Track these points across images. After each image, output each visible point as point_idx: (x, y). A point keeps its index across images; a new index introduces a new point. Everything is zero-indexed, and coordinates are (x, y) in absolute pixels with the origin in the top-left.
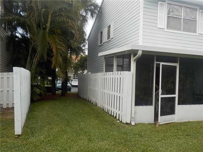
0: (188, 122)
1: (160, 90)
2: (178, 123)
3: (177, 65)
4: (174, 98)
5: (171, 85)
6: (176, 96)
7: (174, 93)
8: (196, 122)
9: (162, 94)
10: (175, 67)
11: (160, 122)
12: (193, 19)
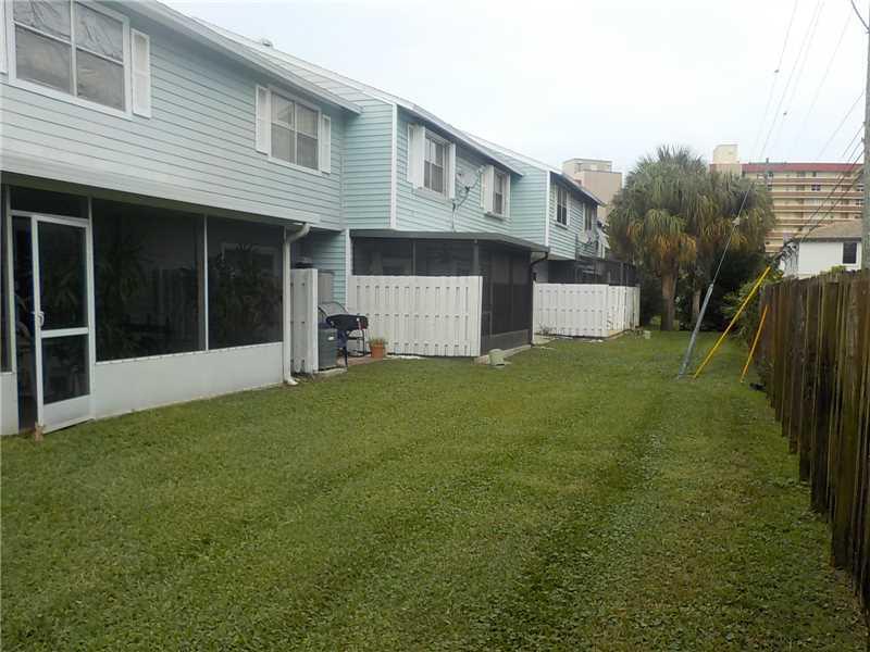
0: (132, 414)
1: (38, 313)
2: (102, 421)
3: (86, 225)
4: (83, 339)
5: (66, 294)
6: (90, 330)
7: (82, 322)
8: (157, 409)
9: (44, 328)
10: (80, 232)
11: (44, 426)
12: (109, 58)
